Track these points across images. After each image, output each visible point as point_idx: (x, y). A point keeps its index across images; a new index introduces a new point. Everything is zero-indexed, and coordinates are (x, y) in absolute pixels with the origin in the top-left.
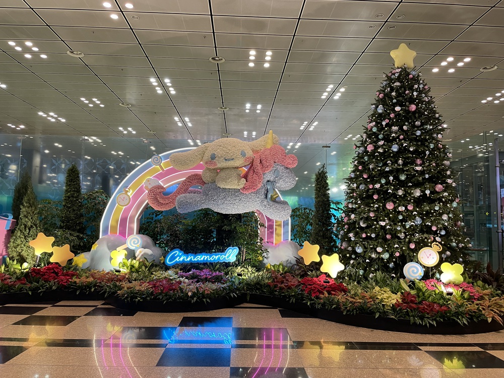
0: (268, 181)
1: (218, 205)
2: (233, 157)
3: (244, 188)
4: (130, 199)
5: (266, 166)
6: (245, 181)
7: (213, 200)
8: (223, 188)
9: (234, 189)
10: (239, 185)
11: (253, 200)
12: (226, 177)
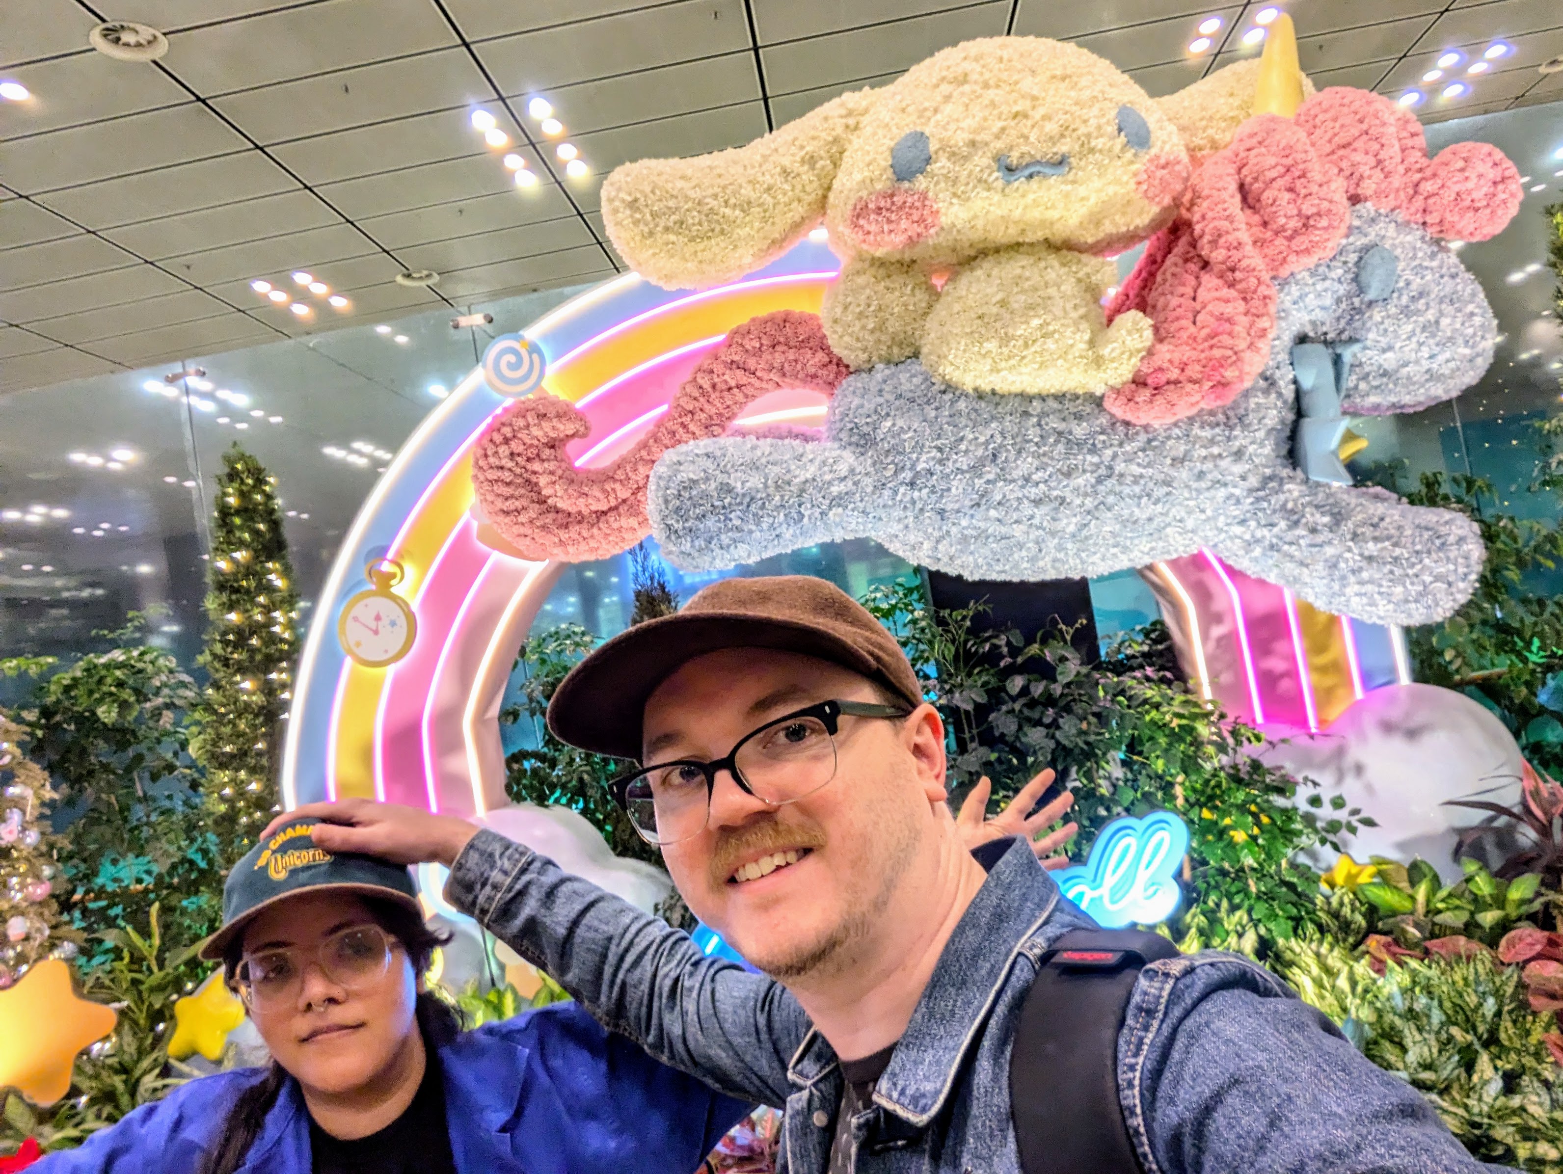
0: (1302, 339)
1: (941, 513)
2: (1063, 148)
3: (1139, 382)
4: (410, 617)
5: (1294, 223)
6: (1149, 334)
7: (907, 475)
8: (980, 396)
9: (1060, 397)
10: (1098, 362)
11: (1201, 475)
12: (1003, 303)
